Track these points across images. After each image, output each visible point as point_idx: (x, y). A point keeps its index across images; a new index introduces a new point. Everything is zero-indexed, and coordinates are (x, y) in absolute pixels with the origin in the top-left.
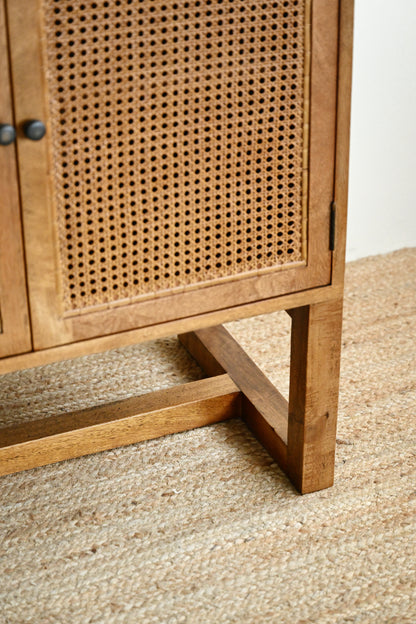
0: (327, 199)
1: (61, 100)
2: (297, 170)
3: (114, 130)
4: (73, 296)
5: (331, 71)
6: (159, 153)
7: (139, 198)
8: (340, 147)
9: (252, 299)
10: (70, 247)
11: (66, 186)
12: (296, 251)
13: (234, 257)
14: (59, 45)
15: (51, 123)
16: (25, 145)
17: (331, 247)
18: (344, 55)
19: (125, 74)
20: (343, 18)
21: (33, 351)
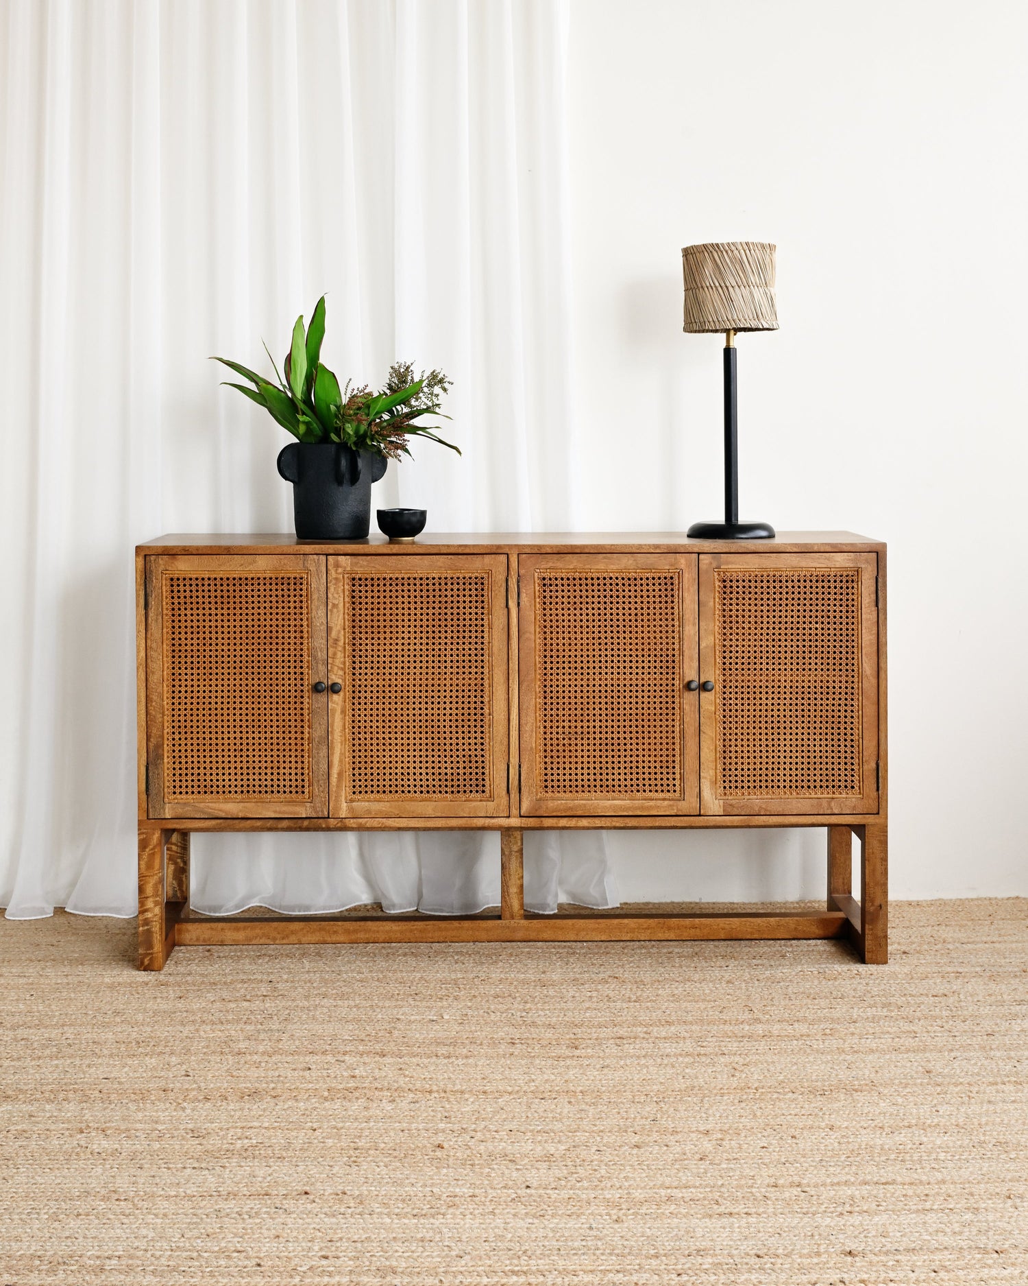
0: (875, 758)
1: (724, 675)
2: (855, 737)
3: (751, 696)
4: (725, 787)
5: (874, 681)
6: (776, 713)
7: (764, 737)
8: (882, 727)
9: (829, 812)
10: (725, 758)
11: (724, 723)
12: (857, 788)
13: (818, 784)
14: (724, 646)
15: (719, 687)
16: (704, 695)
17: (878, 790)
18: (882, 674)
19: (758, 667)
20: (880, 652)
21: (700, 815)
